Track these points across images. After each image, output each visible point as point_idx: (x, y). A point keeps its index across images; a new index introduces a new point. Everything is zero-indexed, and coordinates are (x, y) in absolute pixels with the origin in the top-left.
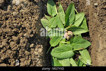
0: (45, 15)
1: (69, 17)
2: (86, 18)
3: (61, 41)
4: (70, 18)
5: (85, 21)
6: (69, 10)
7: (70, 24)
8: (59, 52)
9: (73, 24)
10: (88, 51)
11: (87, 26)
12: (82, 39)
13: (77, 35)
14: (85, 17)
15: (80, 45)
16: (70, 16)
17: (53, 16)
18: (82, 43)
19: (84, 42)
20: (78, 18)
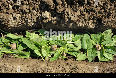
0: (113, 33)
2: (109, 61)
3: (94, 42)
4: (110, 50)
5: (107, 60)
7: (105, 50)
9: (105, 51)
12: (94, 56)
13: (97, 53)
15: (90, 54)
16: (112, 50)
17: (113, 38)
19: (92, 57)
20: (109, 56)
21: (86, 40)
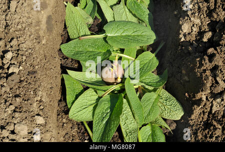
1: (109, 114)
6: (110, 130)
7: (107, 97)
10: (68, 36)
11: (67, 86)
12: (81, 58)
14: (69, 107)
15: (87, 46)
18: (81, 51)
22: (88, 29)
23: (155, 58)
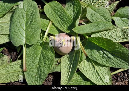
3: (53, 24)
4: (104, 53)
7: (88, 52)
8: (27, 15)
12: (46, 71)
13: (59, 63)
15: (34, 64)
16: (108, 53)
18: (38, 70)
19: (40, 75)
20: (99, 72)
21: (25, 16)
22: (15, 62)
23: (50, 3)
